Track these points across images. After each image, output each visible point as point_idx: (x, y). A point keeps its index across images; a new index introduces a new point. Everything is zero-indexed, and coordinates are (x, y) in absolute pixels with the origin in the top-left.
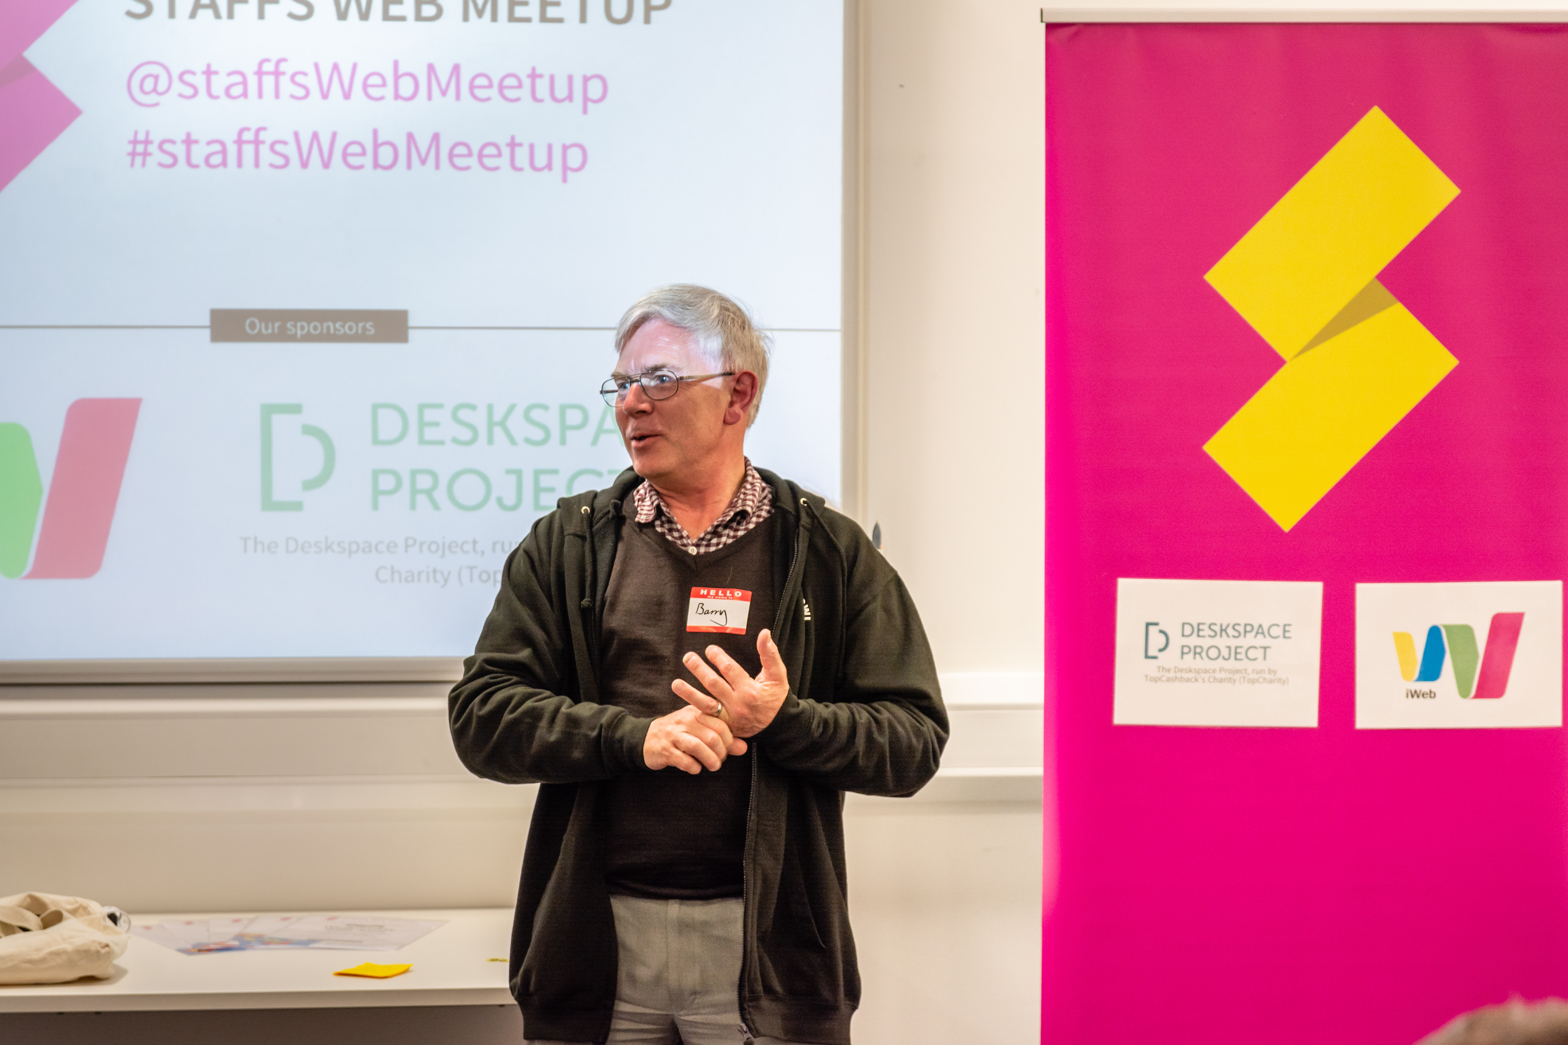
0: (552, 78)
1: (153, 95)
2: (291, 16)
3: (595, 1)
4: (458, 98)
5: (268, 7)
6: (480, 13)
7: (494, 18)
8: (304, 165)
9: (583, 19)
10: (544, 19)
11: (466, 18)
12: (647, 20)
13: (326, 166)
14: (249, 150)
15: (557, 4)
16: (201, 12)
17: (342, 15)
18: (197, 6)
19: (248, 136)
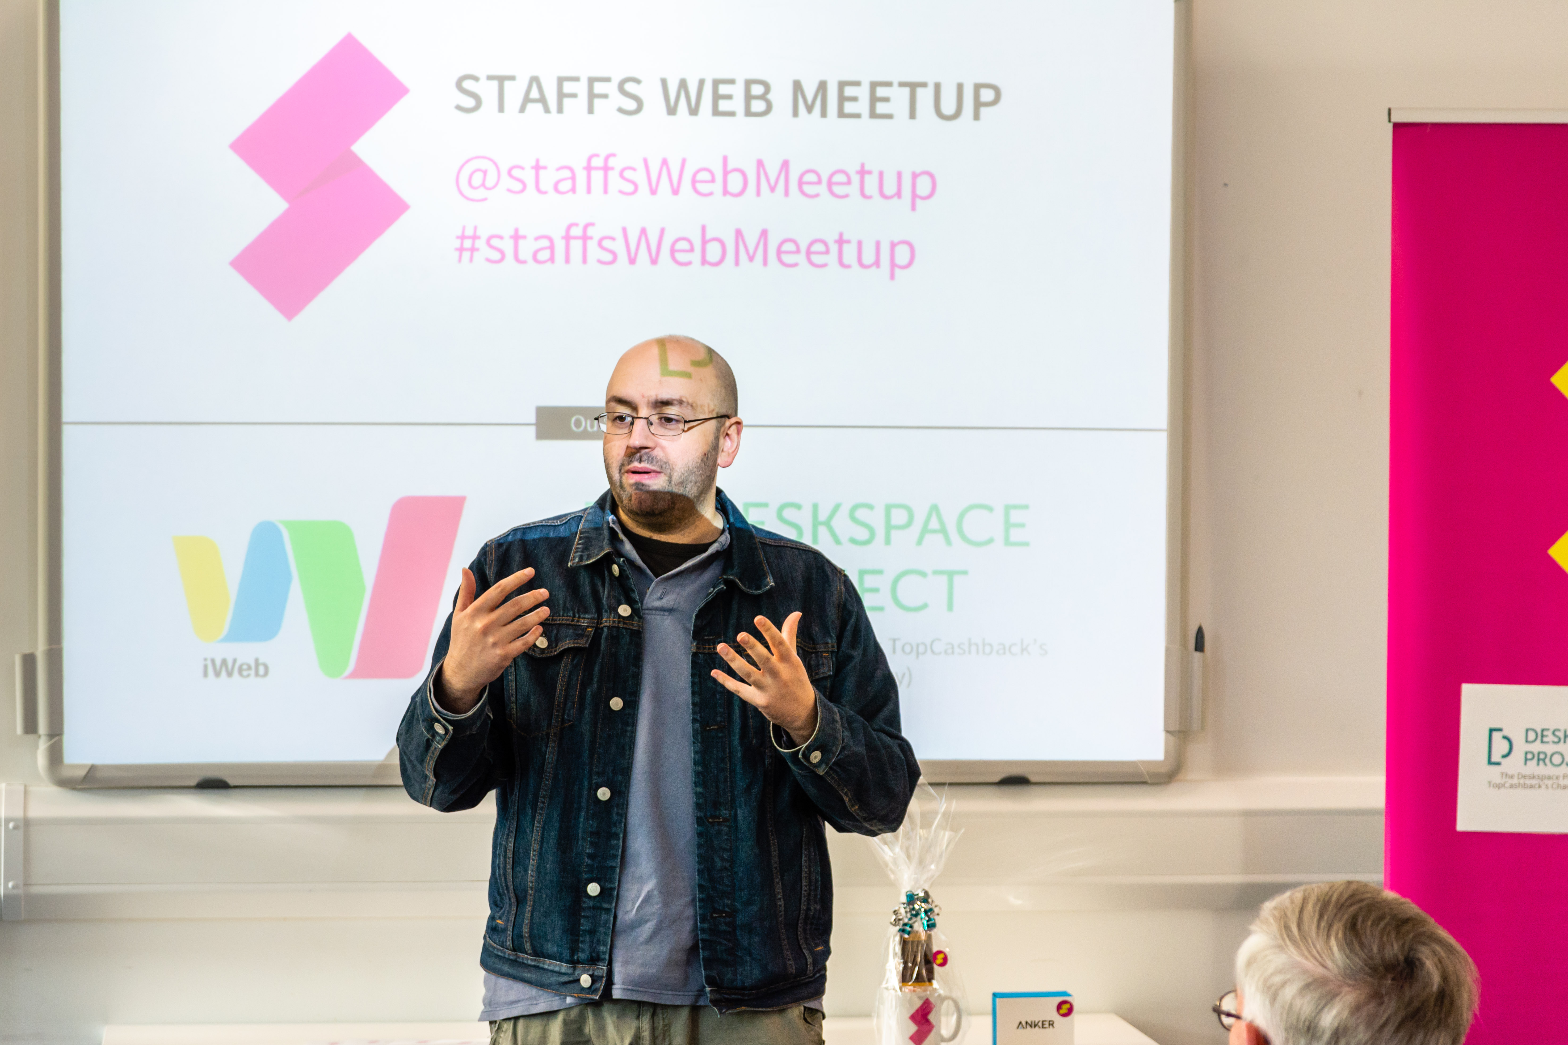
0: (881, 174)
1: (482, 190)
2: (621, 110)
3: (925, 97)
4: (787, 194)
5: (597, 102)
6: (810, 109)
7: (824, 114)
8: (632, 261)
9: (913, 115)
10: (873, 115)
11: (795, 114)
12: (977, 117)
13: (654, 262)
14: (576, 246)
15: (886, 100)
16: (530, 106)
17: (672, 111)
18: (527, 100)
19: (576, 231)
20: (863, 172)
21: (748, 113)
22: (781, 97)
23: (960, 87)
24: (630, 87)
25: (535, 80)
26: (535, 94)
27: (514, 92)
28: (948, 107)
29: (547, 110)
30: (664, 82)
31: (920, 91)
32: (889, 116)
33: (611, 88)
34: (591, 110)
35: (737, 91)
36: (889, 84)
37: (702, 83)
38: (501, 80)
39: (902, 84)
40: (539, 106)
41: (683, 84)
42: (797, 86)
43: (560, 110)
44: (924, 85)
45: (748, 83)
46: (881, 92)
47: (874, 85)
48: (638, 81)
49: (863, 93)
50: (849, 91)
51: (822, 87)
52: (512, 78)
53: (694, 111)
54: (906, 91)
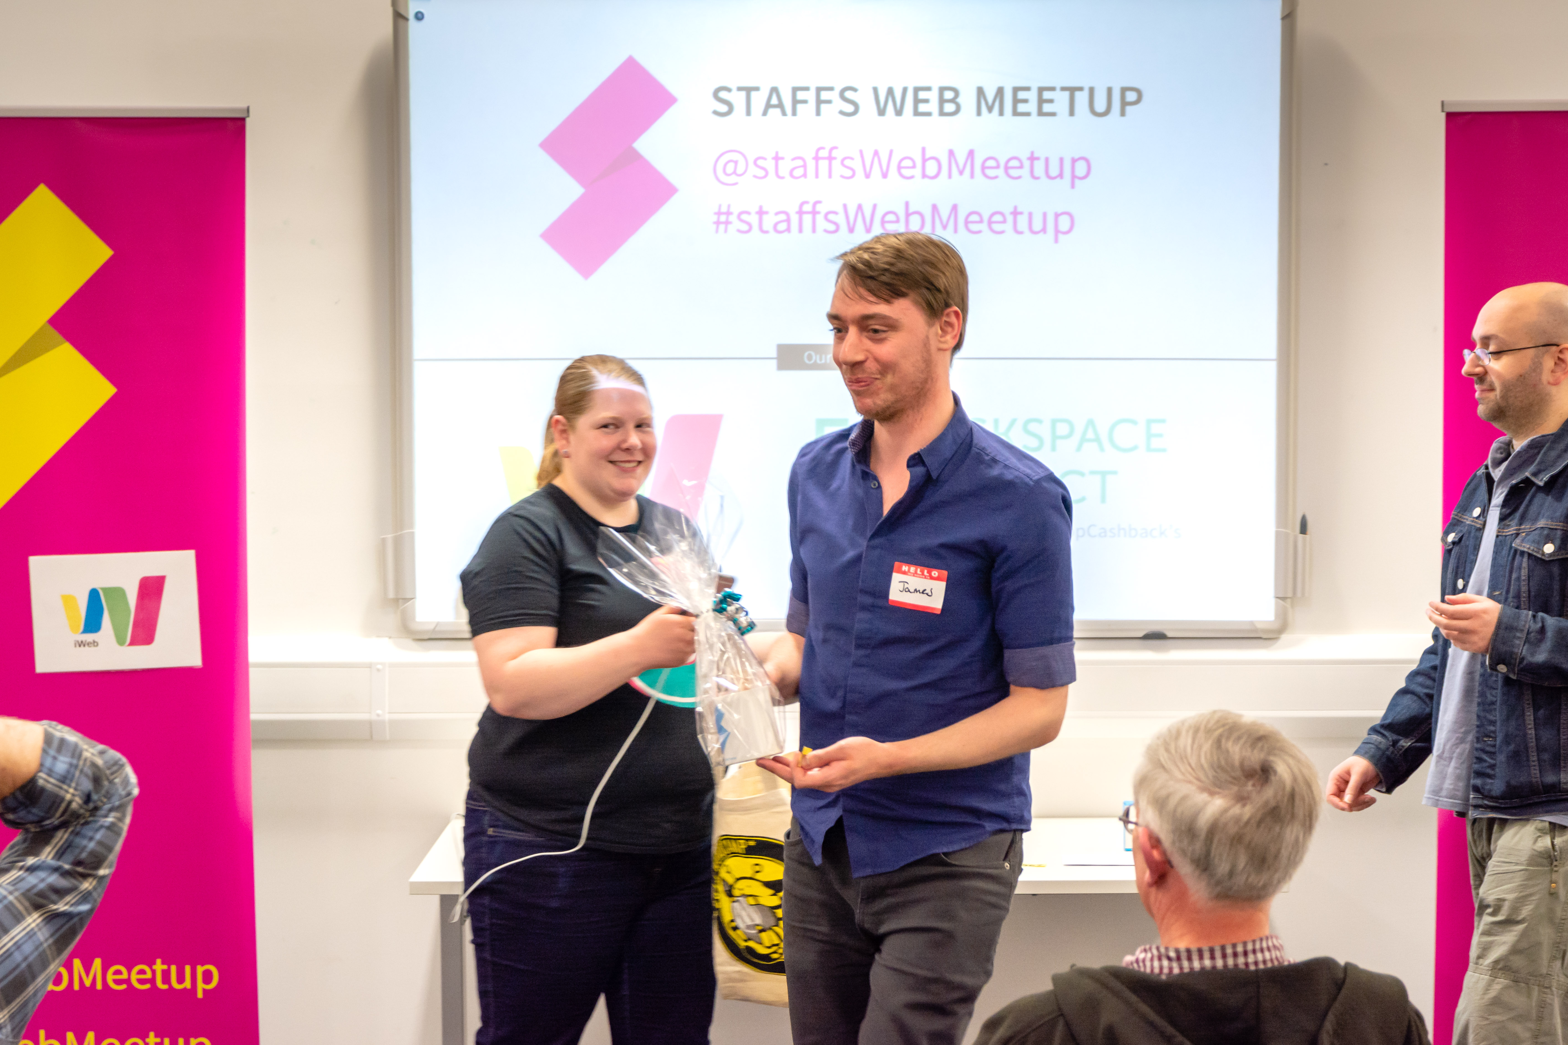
0: (1047, 160)
1: (734, 176)
2: (842, 113)
3: (1082, 98)
4: (972, 176)
5: (823, 106)
6: (990, 109)
7: (1001, 113)
8: (851, 230)
9: (1072, 113)
10: (1041, 113)
11: (979, 113)
12: (1123, 113)
13: (868, 231)
14: (808, 219)
15: (1051, 101)
16: (771, 111)
17: (882, 112)
18: (768, 106)
19: (807, 208)
20: (1032, 158)
21: (942, 113)
22: (968, 100)
23: (1110, 90)
24: (849, 94)
25: (774, 90)
26: (774, 101)
27: (759, 100)
29: (784, 114)
30: (875, 90)
31: (1078, 94)
32: (1053, 114)
33: (834, 96)
34: (818, 113)
35: (933, 96)
36: (1053, 89)
37: (905, 90)
38: (748, 90)
39: (1063, 89)
40: (778, 111)
41: (890, 92)
42: (980, 92)
44: (1081, 89)
45: (942, 90)
46: (1047, 95)
47: (1041, 90)
48: (855, 90)
49: (1032, 96)
50: (1021, 95)
51: (1000, 91)
52: (757, 89)
53: (899, 112)
54: (1067, 94)
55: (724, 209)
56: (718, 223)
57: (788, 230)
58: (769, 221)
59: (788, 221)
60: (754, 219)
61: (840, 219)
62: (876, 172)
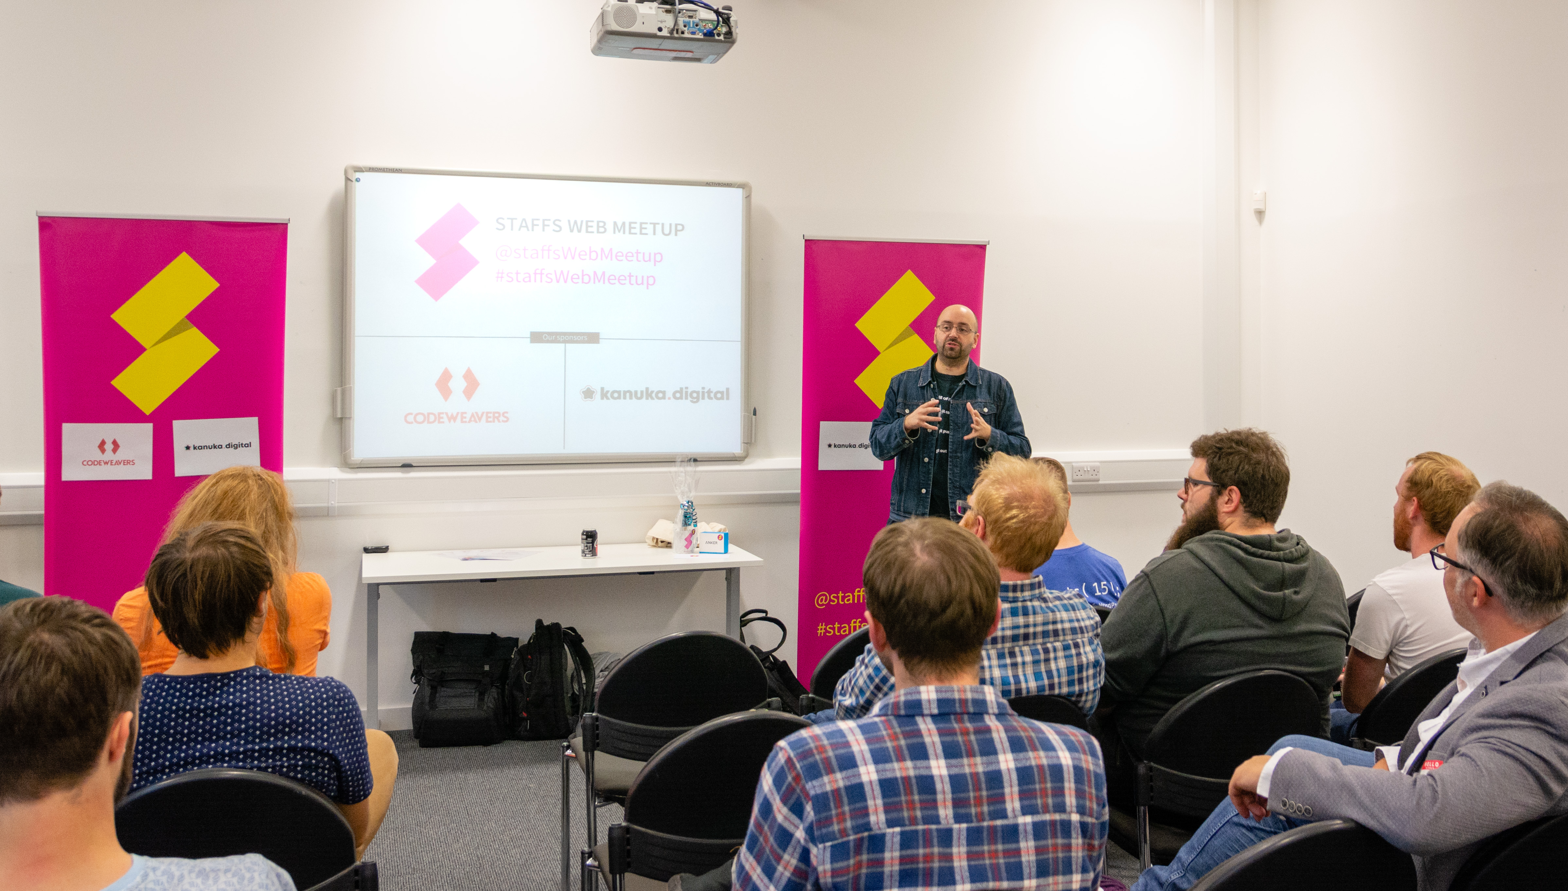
0: (644, 254)
1: (505, 257)
2: (554, 230)
3: (659, 228)
4: (611, 259)
5: (546, 227)
6: (619, 231)
7: (624, 233)
8: (558, 281)
9: (654, 234)
10: (641, 233)
11: (614, 233)
12: (676, 235)
13: (566, 282)
14: (538, 276)
15: (646, 228)
16: (522, 229)
17: (572, 231)
18: (521, 226)
19: (538, 272)
20: (637, 253)
21: (598, 232)
22: (610, 227)
24: (557, 223)
26: (524, 224)
27: (517, 224)
28: (667, 231)
29: (528, 230)
30: (569, 221)
31: (657, 226)
32: (647, 234)
33: (551, 223)
34: (544, 230)
35: (595, 224)
36: (647, 223)
37: (582, 221)
38: (512, 219)
39: (651, 223)
40: (525, 229)
41: (576, 222)
42: (615, 223)
43: (533, 230)
44: (658, 224)
45: (598, 222)
46: (644, 226)
47: (641, 224)
48: (560, 221)
49: (638, 226)
50: (633, 225)
51: (624, 224)
52: (516, 219)
53: (579, 231)
54: (652, 225)
55: (501, 271)
56: (498, 277)
57: (530, 281)
58: (521, 277)
59: (530, 277)
60: (514, 276)
61: (553, 277)
62: (569, 256)
